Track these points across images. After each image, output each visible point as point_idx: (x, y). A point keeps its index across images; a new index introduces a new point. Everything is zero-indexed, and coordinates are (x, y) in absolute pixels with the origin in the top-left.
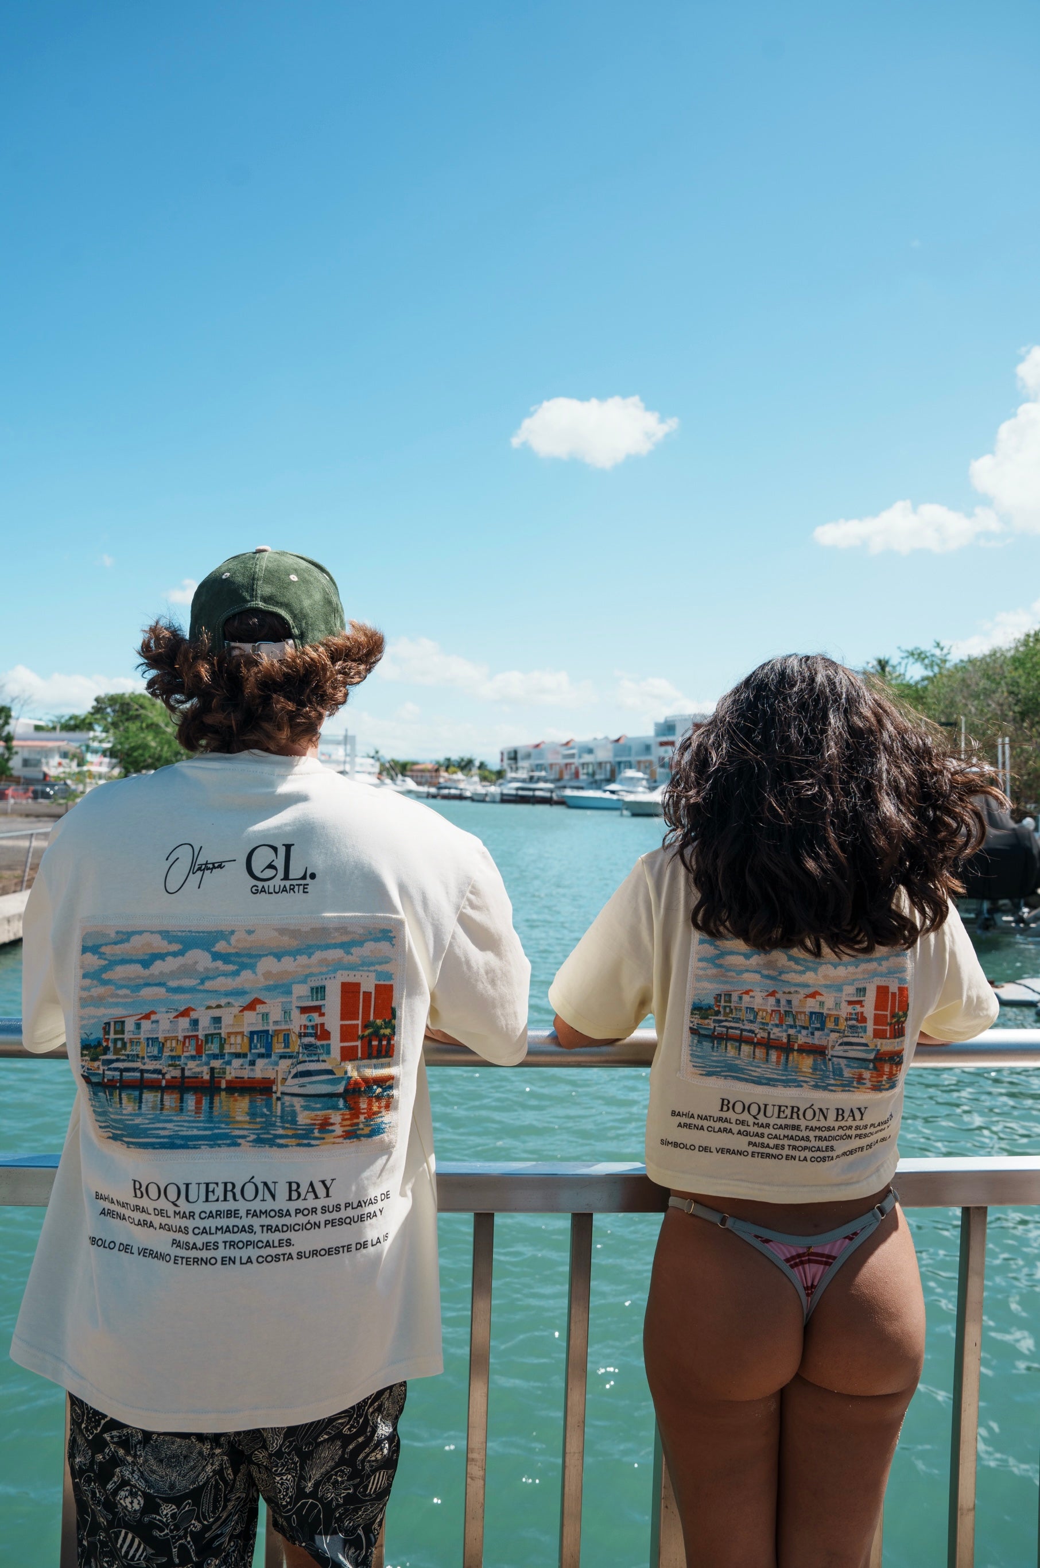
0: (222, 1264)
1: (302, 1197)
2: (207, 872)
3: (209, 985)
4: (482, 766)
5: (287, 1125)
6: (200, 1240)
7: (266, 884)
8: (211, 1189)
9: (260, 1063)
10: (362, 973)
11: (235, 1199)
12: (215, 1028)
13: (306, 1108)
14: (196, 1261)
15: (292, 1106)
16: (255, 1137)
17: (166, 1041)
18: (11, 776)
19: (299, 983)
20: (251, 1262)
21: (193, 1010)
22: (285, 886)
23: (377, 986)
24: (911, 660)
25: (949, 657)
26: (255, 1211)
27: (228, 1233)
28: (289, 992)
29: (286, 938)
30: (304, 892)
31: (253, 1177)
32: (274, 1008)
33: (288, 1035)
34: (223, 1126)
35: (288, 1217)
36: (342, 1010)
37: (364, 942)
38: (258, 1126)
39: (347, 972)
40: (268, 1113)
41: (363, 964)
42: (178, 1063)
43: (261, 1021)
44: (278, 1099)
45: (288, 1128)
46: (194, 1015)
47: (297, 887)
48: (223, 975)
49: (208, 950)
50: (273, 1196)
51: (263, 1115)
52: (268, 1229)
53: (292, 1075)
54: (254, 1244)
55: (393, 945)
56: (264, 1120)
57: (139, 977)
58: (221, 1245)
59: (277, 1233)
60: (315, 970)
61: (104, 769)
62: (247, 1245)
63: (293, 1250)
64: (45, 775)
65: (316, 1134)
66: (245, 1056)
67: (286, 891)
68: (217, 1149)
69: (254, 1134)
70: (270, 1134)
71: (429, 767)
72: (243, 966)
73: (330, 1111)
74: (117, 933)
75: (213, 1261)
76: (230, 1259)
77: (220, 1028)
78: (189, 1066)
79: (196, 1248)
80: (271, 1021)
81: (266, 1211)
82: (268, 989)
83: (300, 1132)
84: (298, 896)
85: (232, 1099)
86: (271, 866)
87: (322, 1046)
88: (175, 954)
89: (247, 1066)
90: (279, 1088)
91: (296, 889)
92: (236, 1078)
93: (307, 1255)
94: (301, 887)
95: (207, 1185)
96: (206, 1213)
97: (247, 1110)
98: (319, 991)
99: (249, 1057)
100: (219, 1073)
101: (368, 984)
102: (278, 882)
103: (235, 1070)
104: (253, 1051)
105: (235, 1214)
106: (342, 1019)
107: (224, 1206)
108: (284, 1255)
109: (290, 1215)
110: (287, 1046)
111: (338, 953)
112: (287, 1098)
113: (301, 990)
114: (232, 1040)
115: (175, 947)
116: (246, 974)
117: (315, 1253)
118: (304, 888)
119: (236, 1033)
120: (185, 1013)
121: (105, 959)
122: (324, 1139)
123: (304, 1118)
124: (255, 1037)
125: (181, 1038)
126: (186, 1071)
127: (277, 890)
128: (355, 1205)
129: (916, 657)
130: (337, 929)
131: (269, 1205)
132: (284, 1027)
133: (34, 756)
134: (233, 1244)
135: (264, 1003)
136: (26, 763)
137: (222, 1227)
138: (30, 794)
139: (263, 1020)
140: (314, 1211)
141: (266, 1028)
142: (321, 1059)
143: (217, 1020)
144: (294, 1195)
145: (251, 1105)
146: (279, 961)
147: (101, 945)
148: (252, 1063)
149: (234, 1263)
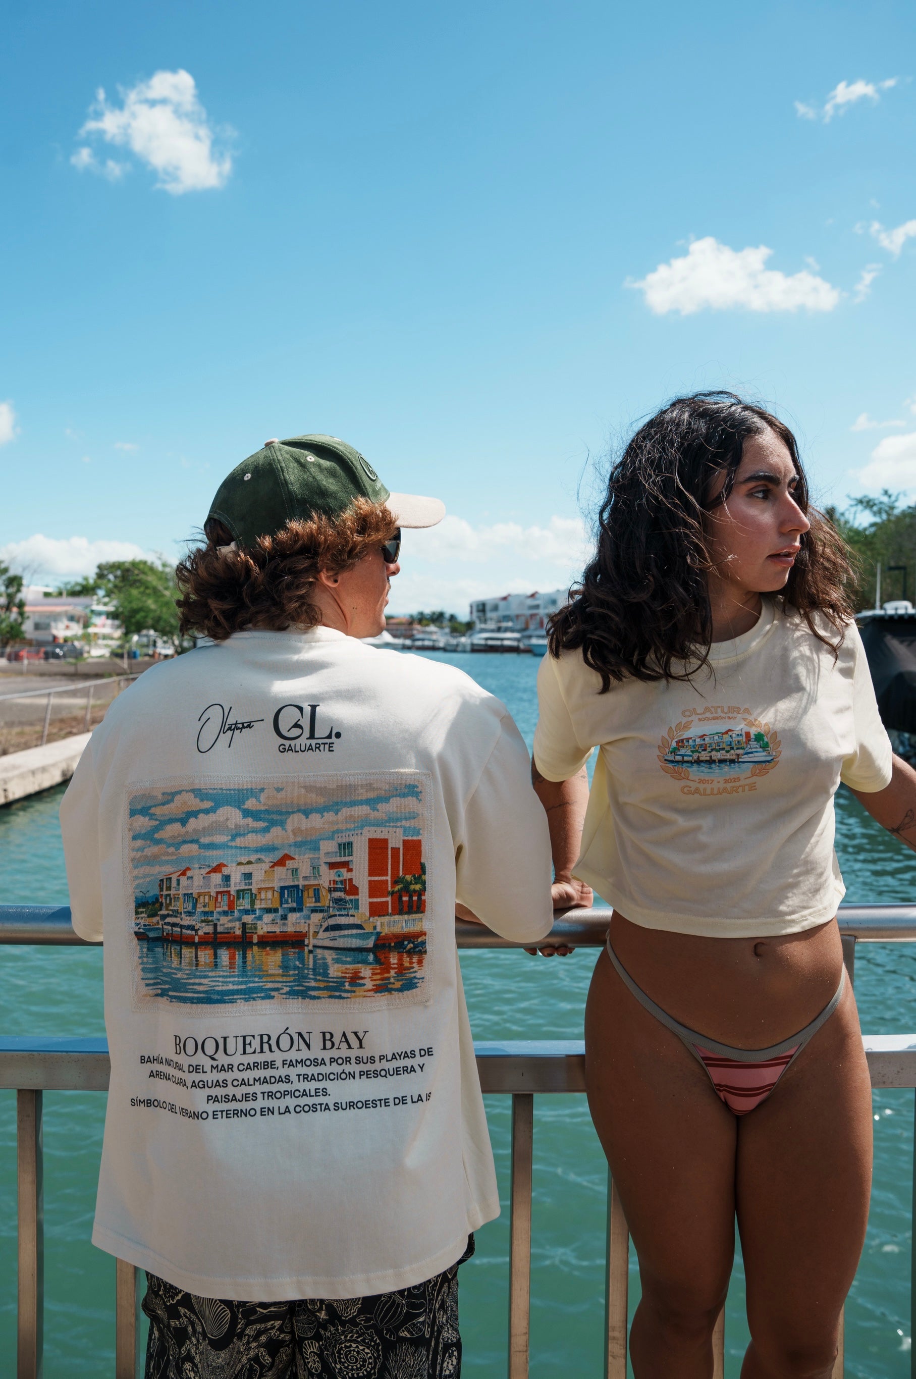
0: (262, 1115)
1: (336, 1046)
2: (237, 732)
3: (239, 841)
4: (452, 618)
5: (318, 978)
6: (239, 1092)
7: (292, 743)
8: (248, 1042)
9: (292, 917)
10: (389, 829)
11: (271, 1050)
12: (246, 884)
13: (337, 961)
14: (236, 1113)
15: (324, 959)
16: (288, 989)
17: (199, 897)
18: (24, 639)
19: (326, 839)
20: (289, 1112)
21: (225, 866)
22: (311, 745)
23: (404, 841)
24: (860, 507)
25: (897, 504)
26: (291, 1061)
27: (265, 1084)
28: (317, 849)
29: (313, 796)
30: (329, 751)
31: (287, 1028)
32: (303, 863)
33: (318, 889)
34: (256, 979)
35: (323, 1066)
36: (370, 866)
37: (390, 798)
38: (291, 979)
39: (374, 828)
40: (300, 966)
41: (390, 820)
42: (210, 918)
43: (290, 876)
44: (310, 952)
45: (320, 980)
46: (226, 871)
47: (322, 746)
48: (253, 832)
49: (239, 808)
50: (308, 1046)
51: (296, 968)
52: (304, 1078)
53: (323, 928)
54: (292, 1094)
55: (420, 800)
56: (297, 972)
57: (179, 835)
58: (260, 1096)
59: (313, 1081)
60: (341, 826)
61: (107, 630)
62: (285, 1095)
63: (330, 1100)
64: (55, 638)
65: (347, 986)
66: (276, 910)
67: (312, 749)
68: (252, 1002)
69: (287, 986)
70: (303, 986)
71: (404, 621)
72: (273, 823)
73: (360, 965)
74: (163, 794)
75: (252, 1112)
76: (269, 1109)
77: (251, 884)
78: (221, 922)
79: (236, 1100)
80: (300, 877)
81: (302, 1060)
82: (298, 845)
83: (331, 984)
84: (324, 754)
85: (264, 953)
86: (297, 725)
87: (351, 900)
88: (207, 812)
89: (279, 921)
90: (311, 941)
91: (322, 747)
92: (268, 932)
93: (344, 1107)
94: (327, 746)
95: (244, 1037)
96: (244, 1065)
97: (279, 963)
98: (346, 847)
99: (281, 912)
100: (251, 928)
101: (396, 840)
102: (304, 741)
103: (266, 925)
104: (284, 906)
105: (271, 1065)
106: (370, 875)
107: (260, 1058)
108: (321, 1104)
109: (325, 1064)
110: (318, 900)
111: (364, 810)
112: (319, 951)
113: (328, 847)
114: (263, 896)
115: (207, 805)
116: (276, 831)
117: (351, 1105)
118: (330, 747)
119: (267, 889)
120: (217, 869)
121: (156, 820)
122: (354, 992)
123: (335, 971)
124: (286, 892)
125: (213, 894)
126: (218, 927)
127: (303, 749)
128: (389, 1058)
129: (865, 504)
130: (362, 786)
131: (305, 1054)
132: (315, 882)
133: (43, 621)
134: (271, 1095)
135: (293, 859)
136: (37, 627)
137: (260, 1079)
138: (42, 655)
139: (293, 875)
140: (348, 1060)
141: (296, 883)
142: (350, 914)
143: (248, 876)
144: (328, 1044)
145: (283, 958)
146: (307, 817)
147: (151, 807)
148: (284, 918)
149: (273, 1113)
